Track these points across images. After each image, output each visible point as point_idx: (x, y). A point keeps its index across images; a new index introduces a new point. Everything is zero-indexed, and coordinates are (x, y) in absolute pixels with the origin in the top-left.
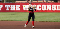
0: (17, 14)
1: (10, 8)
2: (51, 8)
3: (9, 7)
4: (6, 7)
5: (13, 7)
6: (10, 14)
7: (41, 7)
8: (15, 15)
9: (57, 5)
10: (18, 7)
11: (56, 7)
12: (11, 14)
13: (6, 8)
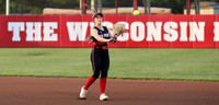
0: (49, 54)
1: (23, 34)
2: (163, 32)
3: (23, 29)
4: (10, 29)
5: (34, 31)
6: (23, 55)
7: (129, 31)
8: (41, 57)
9: (181, 24)
10: (52, 31)
11: (179, 30)
12: (29, 55)
13: (11, 33)
